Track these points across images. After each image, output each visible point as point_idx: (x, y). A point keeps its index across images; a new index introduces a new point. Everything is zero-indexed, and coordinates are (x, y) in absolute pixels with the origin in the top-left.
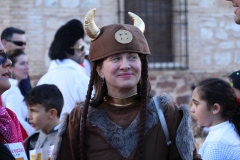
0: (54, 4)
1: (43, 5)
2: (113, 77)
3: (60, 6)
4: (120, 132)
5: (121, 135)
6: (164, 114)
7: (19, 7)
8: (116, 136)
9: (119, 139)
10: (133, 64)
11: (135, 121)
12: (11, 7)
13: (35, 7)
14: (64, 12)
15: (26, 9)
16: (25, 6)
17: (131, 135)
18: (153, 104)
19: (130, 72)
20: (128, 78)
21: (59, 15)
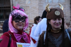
0: (51, 2)
1: (48, 2)
2: (54, 25)
3: (53, 2)
4: (56, 39)
5: (56, 40)
6: (69, 34)
7: (41, 3)
8: (54, 41)
9: (55, 42)
10: (60, 21)
11: (60, 36)
12: (39, 3)
13: (45, 3)
14: (54, 4)
15: (43, 4)
16: (43, 3)
17: (59, 41)
18: (66, 31)
19: (59, 24)
20: (58, 26)
21: (52, 5)
